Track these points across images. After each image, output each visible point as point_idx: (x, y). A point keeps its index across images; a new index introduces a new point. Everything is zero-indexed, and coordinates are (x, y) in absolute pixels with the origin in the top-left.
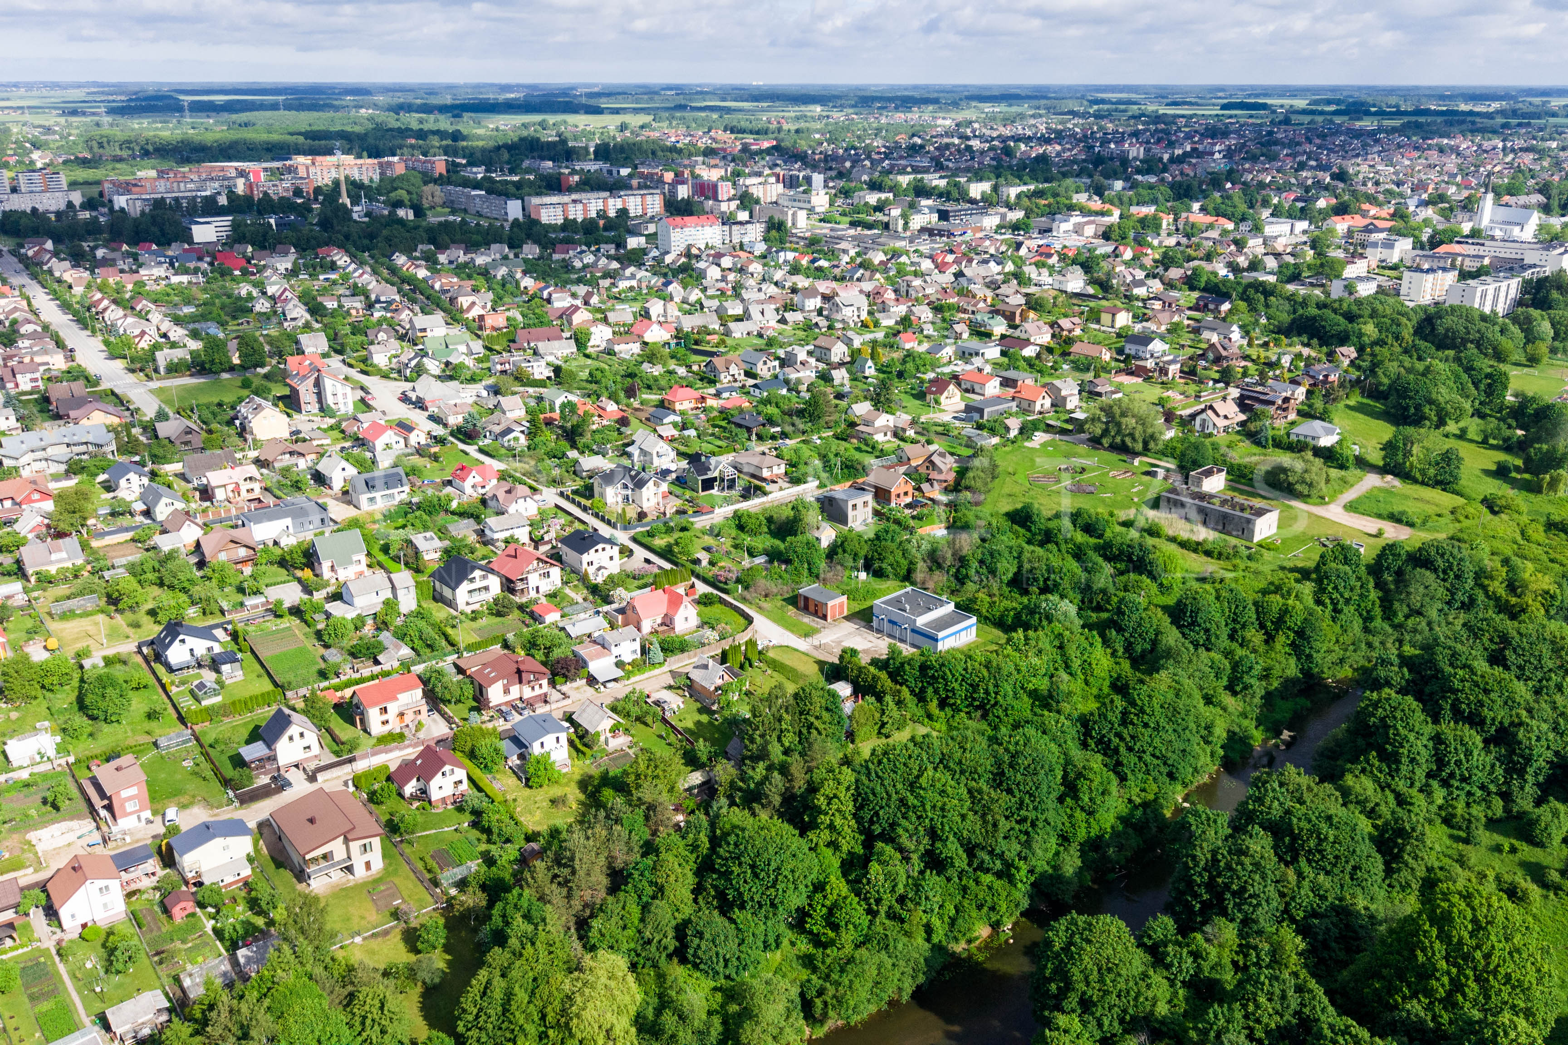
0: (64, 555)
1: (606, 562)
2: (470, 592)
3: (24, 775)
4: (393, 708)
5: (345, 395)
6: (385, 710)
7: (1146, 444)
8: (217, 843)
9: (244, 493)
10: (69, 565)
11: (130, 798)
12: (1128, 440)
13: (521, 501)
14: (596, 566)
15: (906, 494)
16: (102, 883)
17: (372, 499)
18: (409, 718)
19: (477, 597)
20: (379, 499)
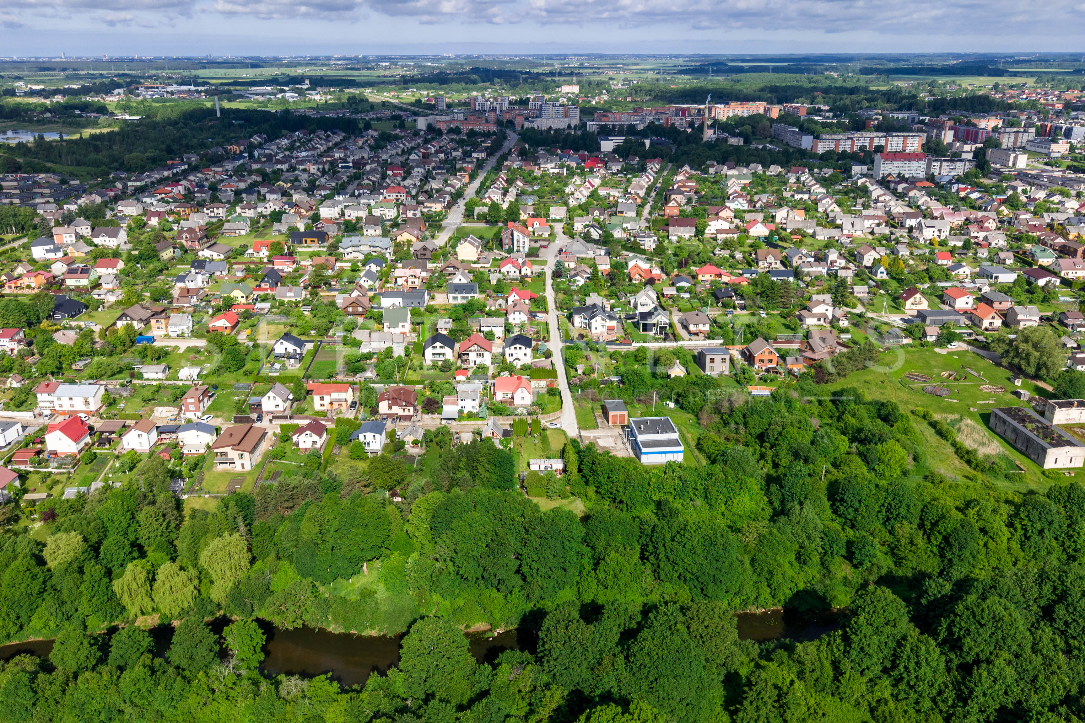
0: (292, 294)
1: (521, 356)
2: (433, 354)
3: (180, 383)
4: (327, 399)
5: (524, 243)
6: (322, 399)
7: (1039, 368)
8: (193, 433)
9: (410, 283)
10: (294, 300)
11: (191, 404)
12: (1023, 363)
13: (517, 313)
14: (514, 357)
15: (771, 361)
16: (140, 433)
17: (454, 298)
18: (336, 406)
19: (437, 358)
20: (459, 299)
